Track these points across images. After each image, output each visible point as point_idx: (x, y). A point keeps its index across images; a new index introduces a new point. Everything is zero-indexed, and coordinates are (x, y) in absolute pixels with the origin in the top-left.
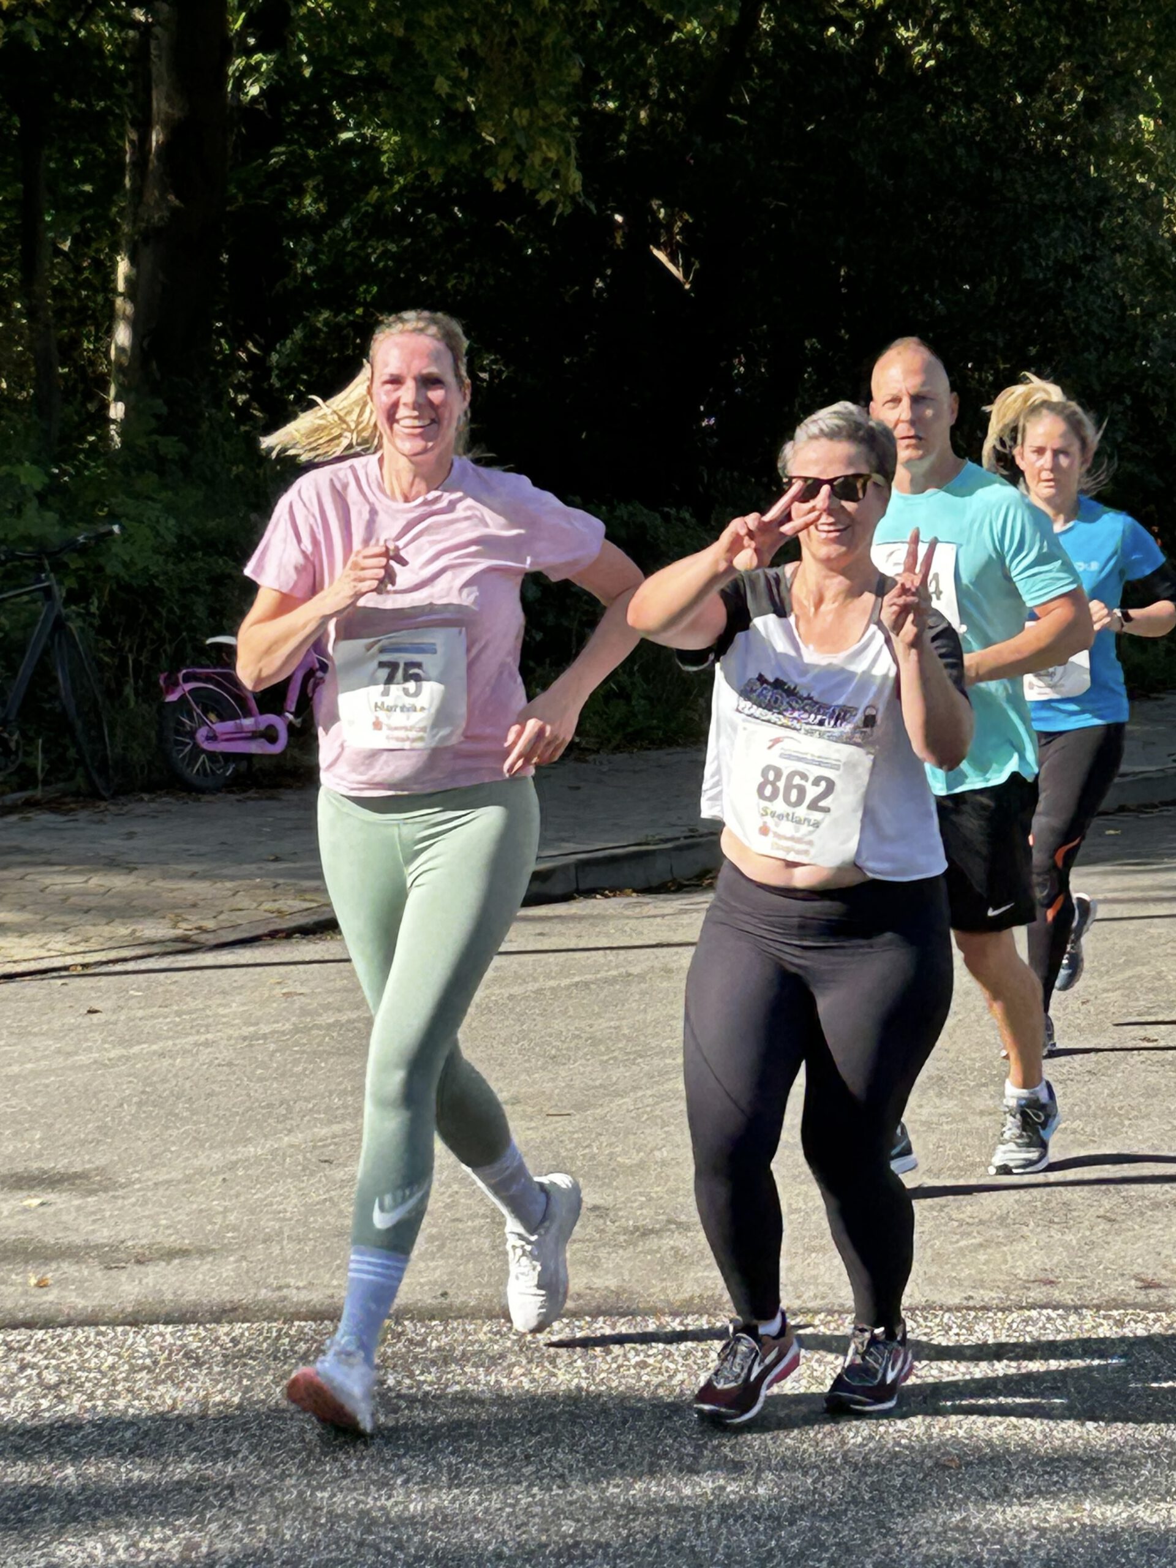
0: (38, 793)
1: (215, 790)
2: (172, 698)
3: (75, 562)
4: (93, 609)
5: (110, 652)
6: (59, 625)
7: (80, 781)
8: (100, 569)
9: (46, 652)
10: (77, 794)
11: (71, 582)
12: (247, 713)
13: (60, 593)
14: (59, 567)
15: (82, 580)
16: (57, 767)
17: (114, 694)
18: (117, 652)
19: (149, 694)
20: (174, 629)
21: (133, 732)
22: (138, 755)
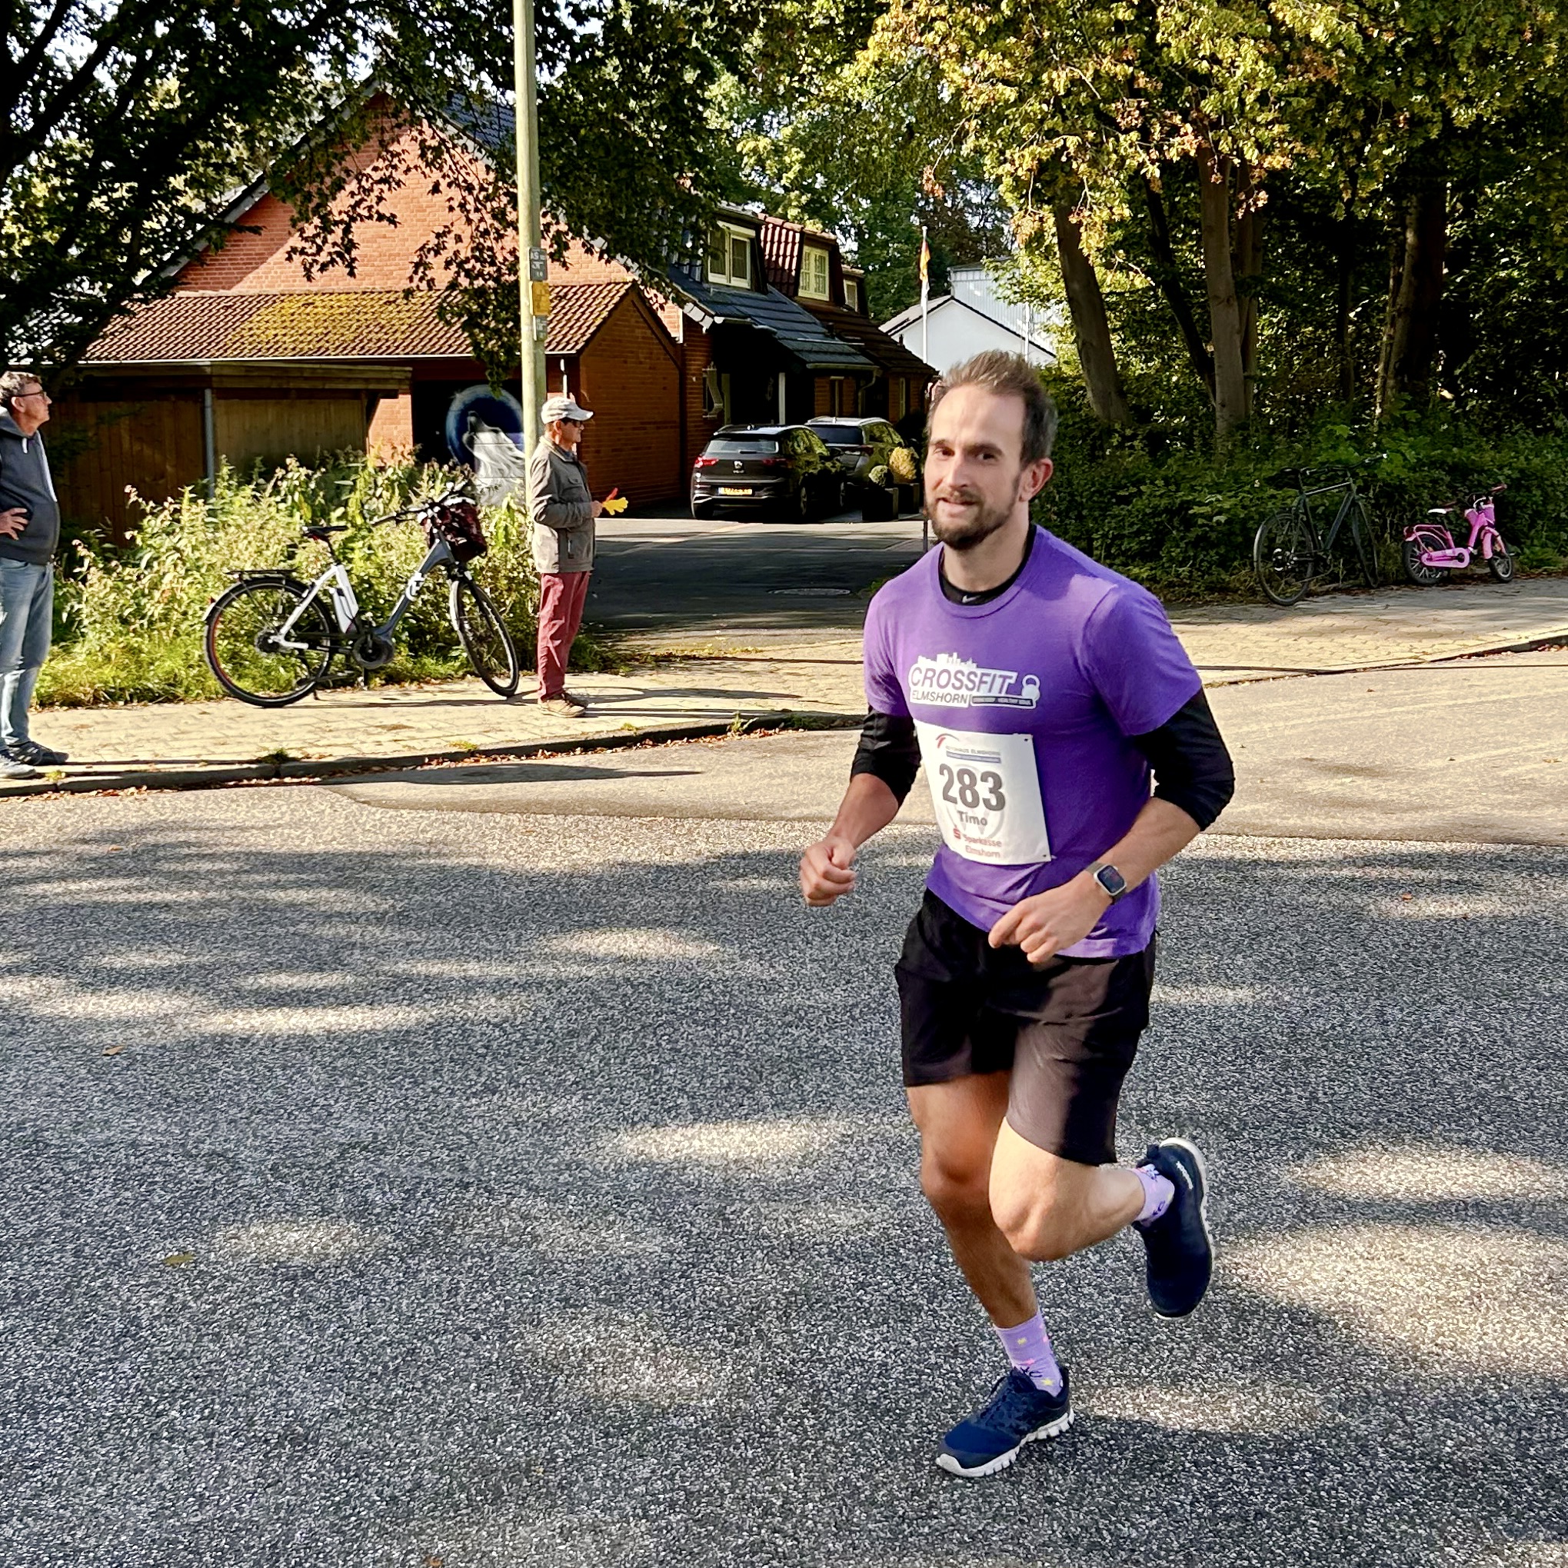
0: (1340, 585)
1: (1430, 585)
2: (1410, 539)
3: (1363, 473)
4: (1371, 495)
5: (1377, 516)
6: (1354, 504)
7: (1361, 580)
8: (1375, 476)
9: (1347, 515)
10: (1359, 586)
11: (1360, 482)
12: (1449, 547)
13: (1354, 488)
14: (1355, 475)
15: (1365, 481)
16: (1351, 572)
17: (1380, 538)
18: (1382, 517)
19: (1398, 537)
20: (1412, 505)
21: (1389, 556)
22: (1392, 568)
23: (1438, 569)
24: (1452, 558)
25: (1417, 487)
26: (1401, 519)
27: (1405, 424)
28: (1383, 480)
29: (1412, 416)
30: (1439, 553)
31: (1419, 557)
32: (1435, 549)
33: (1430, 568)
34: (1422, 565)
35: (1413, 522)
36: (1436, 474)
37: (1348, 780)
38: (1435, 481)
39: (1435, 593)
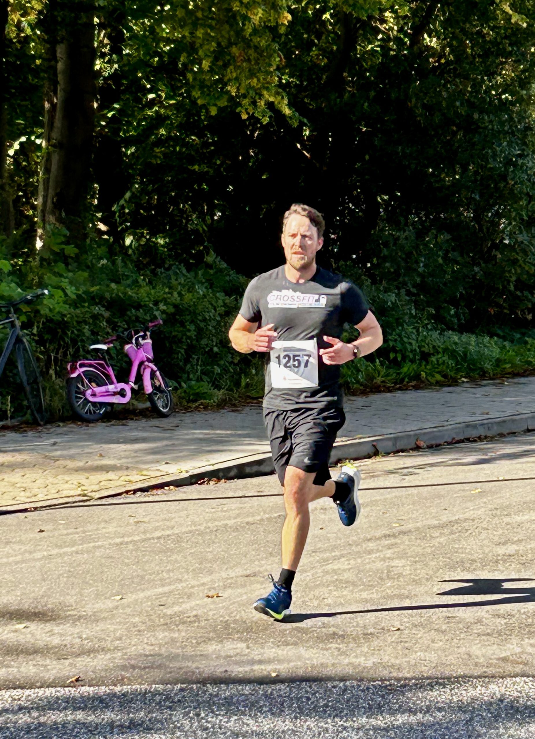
0: (8, 422)
2: (74, 375)
4: (35, 331)
6: (19, 340)
7: (28, 416)
8: (37, 312)
9: (12, 353)
10: (27, 423)
11: (24, 318)
12: (112, 383)
13: (18, 323)
14: (18, 311)
15: (28, 317)
16: (18, 410)
17: (45, 374)
18: (46, 353)
19: (62, 373)
20: (74, 341)
21: (54, 393)
22: (57, 403)
23: (102, 404)
24: (115, 394)
25: (79, 323)
26: (65, 355)
27: (65, 259)
28: (46, 317)
29: (71, 250)
30: (103, 389)
31: (84, 393)
32: (99, 385)
33: (94, 404)
34: (87, 401)
35: (76, 358)
36: (96, 309)
37: (21, 626)
38: (96, 317)
39: (100, 428)
